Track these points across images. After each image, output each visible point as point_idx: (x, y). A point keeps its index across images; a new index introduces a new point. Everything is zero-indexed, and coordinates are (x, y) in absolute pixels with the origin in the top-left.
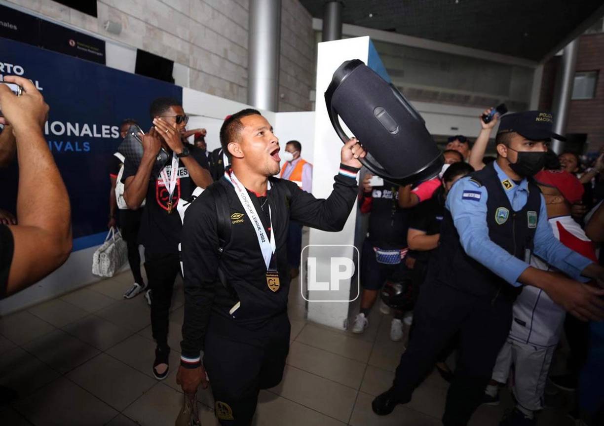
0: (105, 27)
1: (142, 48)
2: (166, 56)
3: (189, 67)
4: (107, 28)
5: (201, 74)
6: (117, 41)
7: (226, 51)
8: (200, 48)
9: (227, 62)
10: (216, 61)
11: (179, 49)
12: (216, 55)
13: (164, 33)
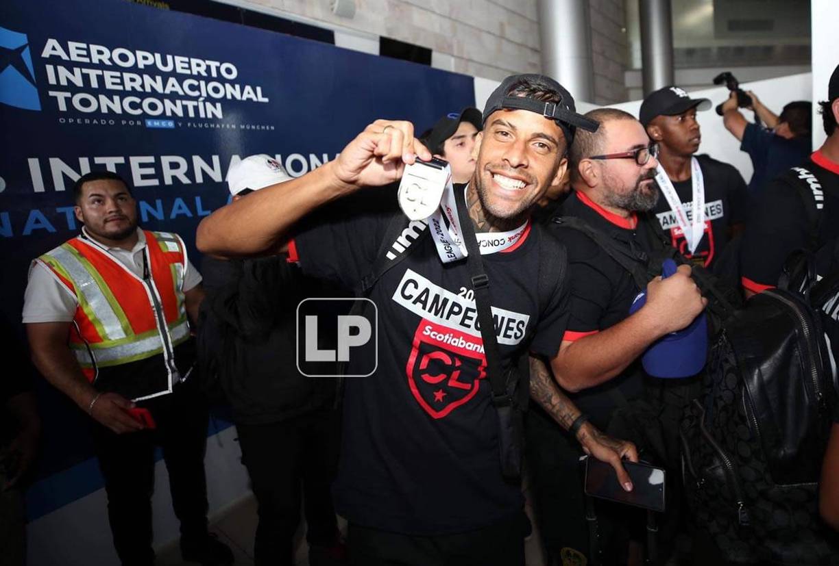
0: (332, 9)
1: (385, 35)
2: (420, 43)
3: (453, 56)
4: (335, 11)
5: (470, 64)
6: (350, 28)
7: (502, 25)
8: (466, 25)
9: (504, 41)
10: (489, 42)
11: (437, 30)
12: (489, 33)
13: (414, 8)
